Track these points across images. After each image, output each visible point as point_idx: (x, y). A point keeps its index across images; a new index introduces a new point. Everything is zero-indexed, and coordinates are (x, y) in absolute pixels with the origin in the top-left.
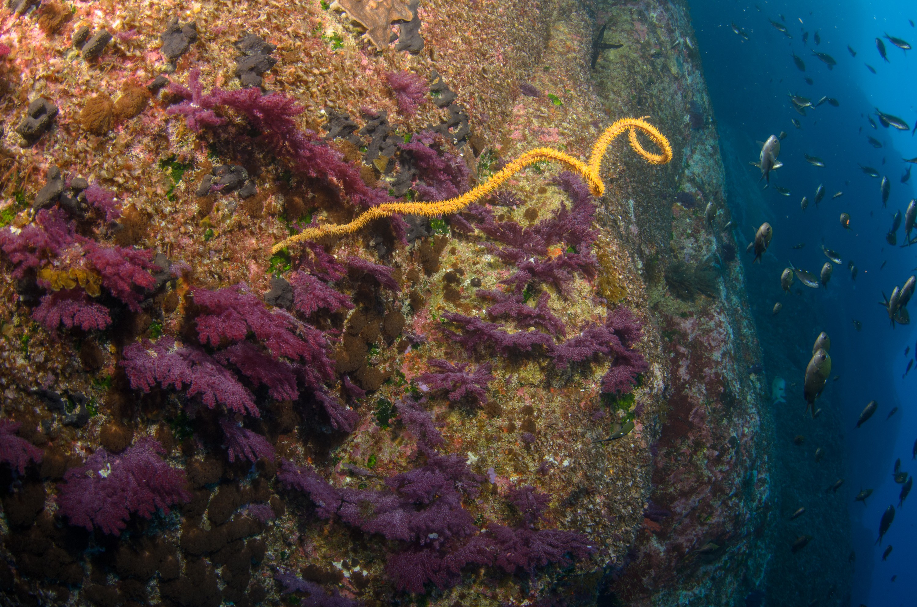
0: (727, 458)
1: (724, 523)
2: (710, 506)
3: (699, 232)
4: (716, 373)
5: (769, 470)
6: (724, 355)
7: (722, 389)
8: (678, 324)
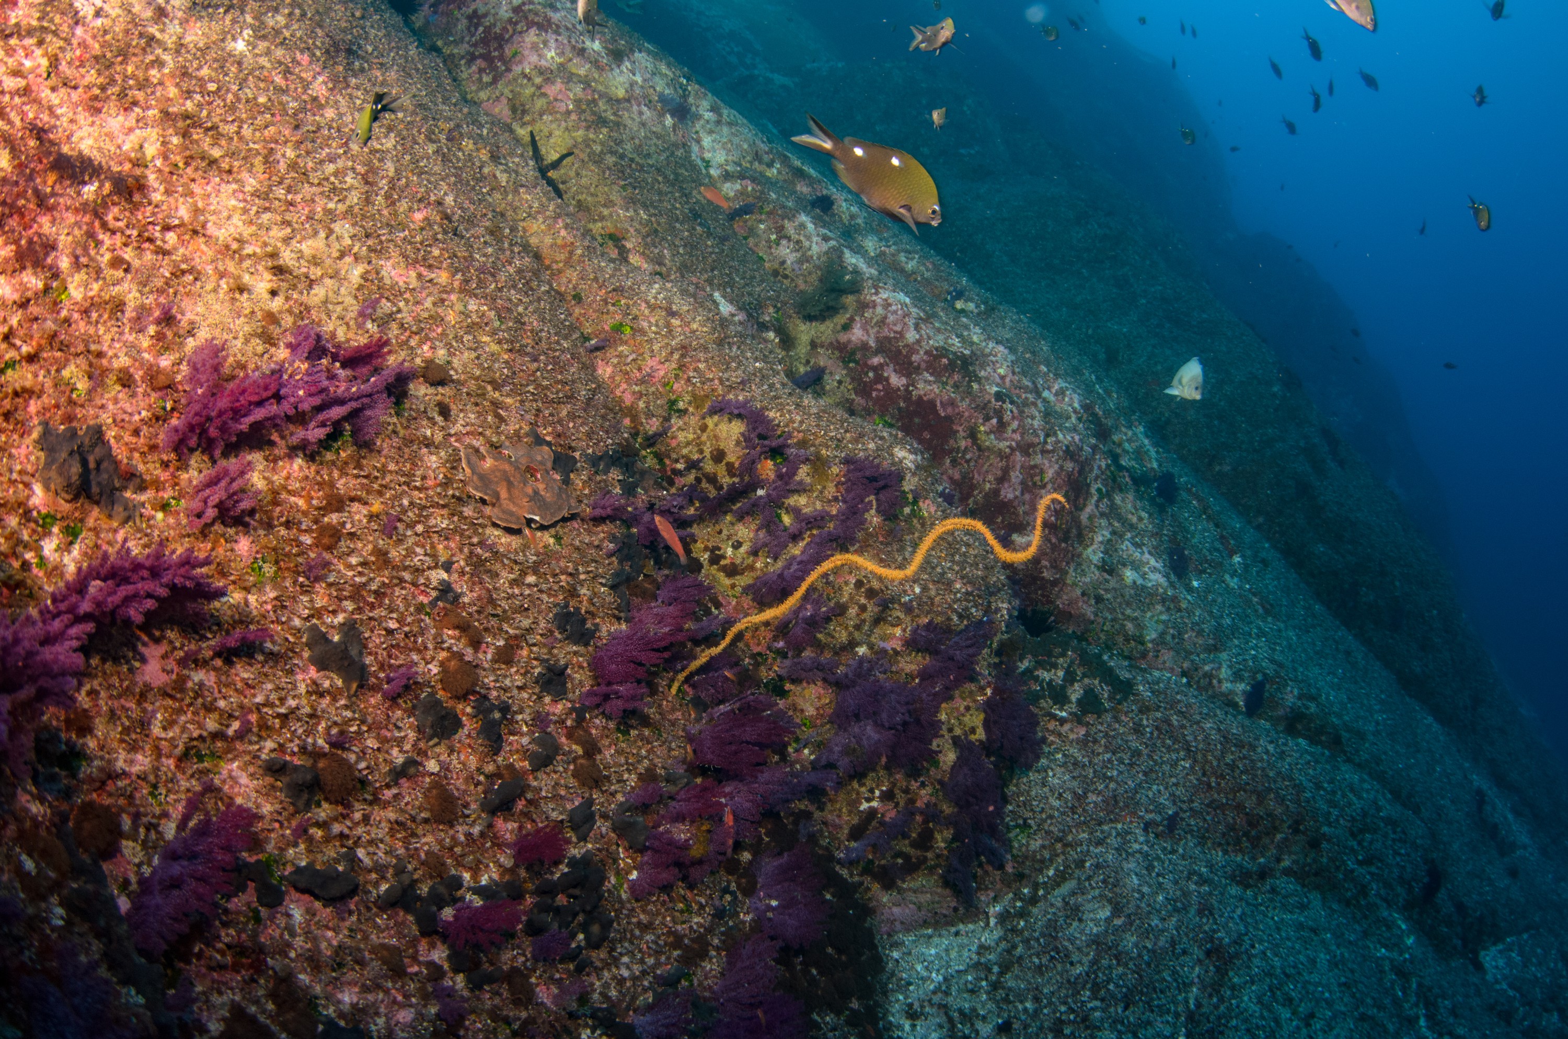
0: (1007, 417)
1: (1061, 467)
2: (1035, 466)
3: (783, 227)
4: (926, 353)
5: (1057, 376)
6: (917, 327)
7: (945, 361)
8: (849, 341)
